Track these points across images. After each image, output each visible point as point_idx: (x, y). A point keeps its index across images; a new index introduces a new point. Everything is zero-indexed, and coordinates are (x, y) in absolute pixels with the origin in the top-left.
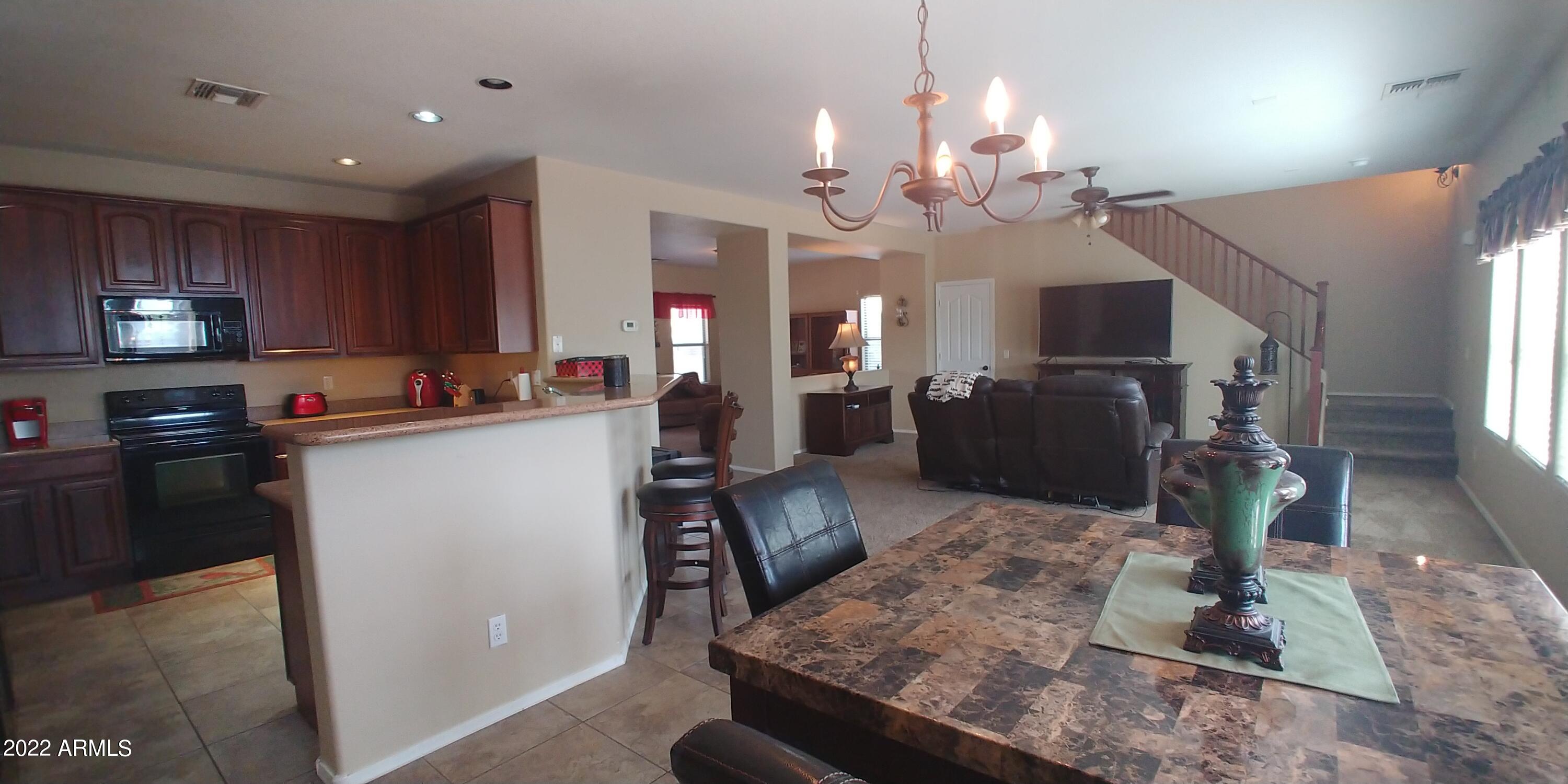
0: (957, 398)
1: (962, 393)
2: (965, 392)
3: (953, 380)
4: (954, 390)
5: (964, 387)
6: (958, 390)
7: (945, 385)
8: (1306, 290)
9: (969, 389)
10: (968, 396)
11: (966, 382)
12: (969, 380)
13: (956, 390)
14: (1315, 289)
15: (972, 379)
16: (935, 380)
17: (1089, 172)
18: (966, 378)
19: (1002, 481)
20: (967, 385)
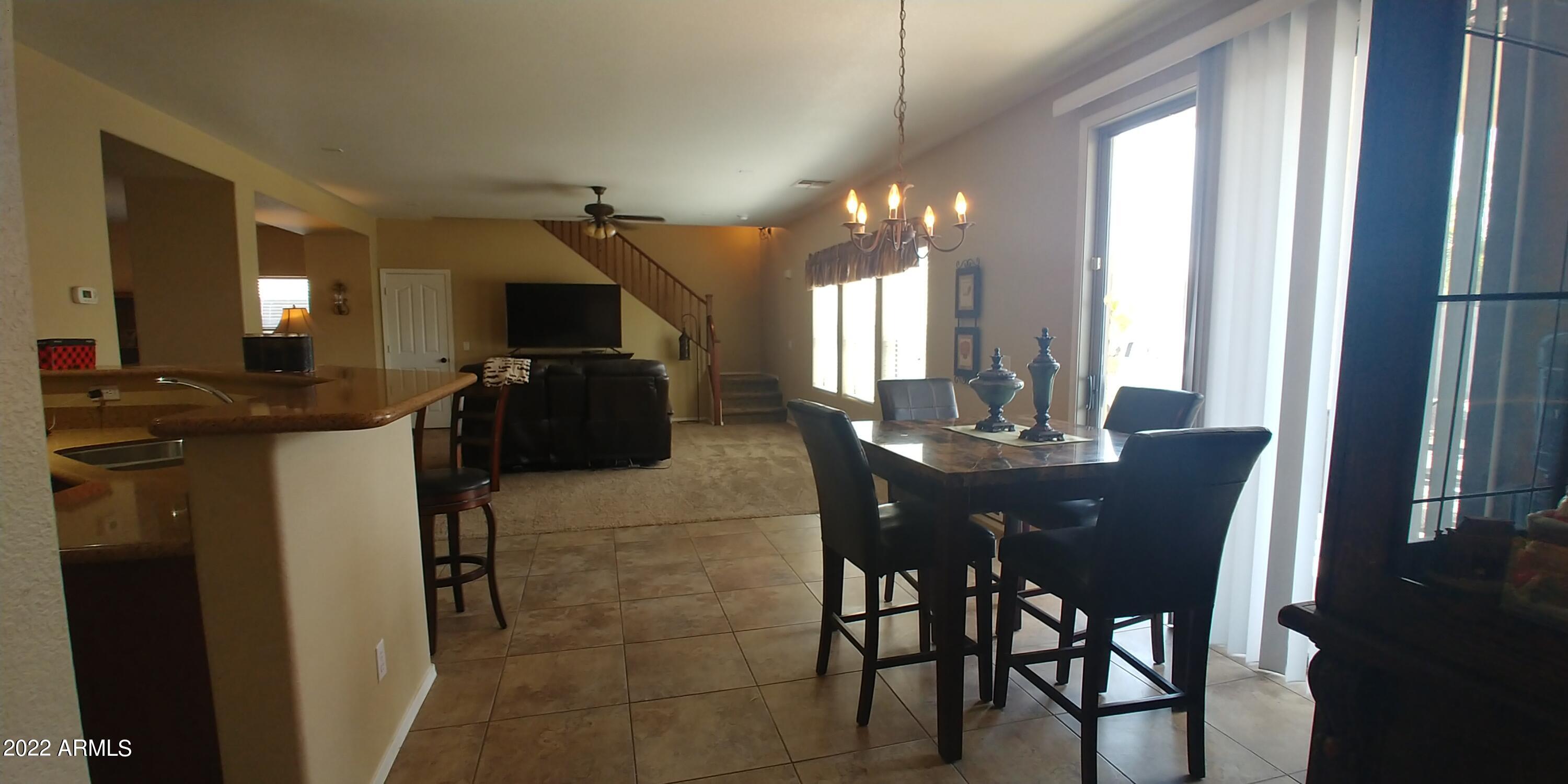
0: (516, 384)
1: (522, 379)
2: (524, 377)
3: (509, 367)
4: (512, 376)
5: (522, 373)
6: (517, 376)
7: (502, 371)
8: (700, 300)
9: (527, 375)
10: (528, 381)
11: (522, 369)
12: (525, 367)
13: (515, 376)
14: (705, 299)
15: (527, 366)
16: (489, 368)
17: (598, 190)
18: (521, 365)
19: (552, 457)
20: (524, 371)
